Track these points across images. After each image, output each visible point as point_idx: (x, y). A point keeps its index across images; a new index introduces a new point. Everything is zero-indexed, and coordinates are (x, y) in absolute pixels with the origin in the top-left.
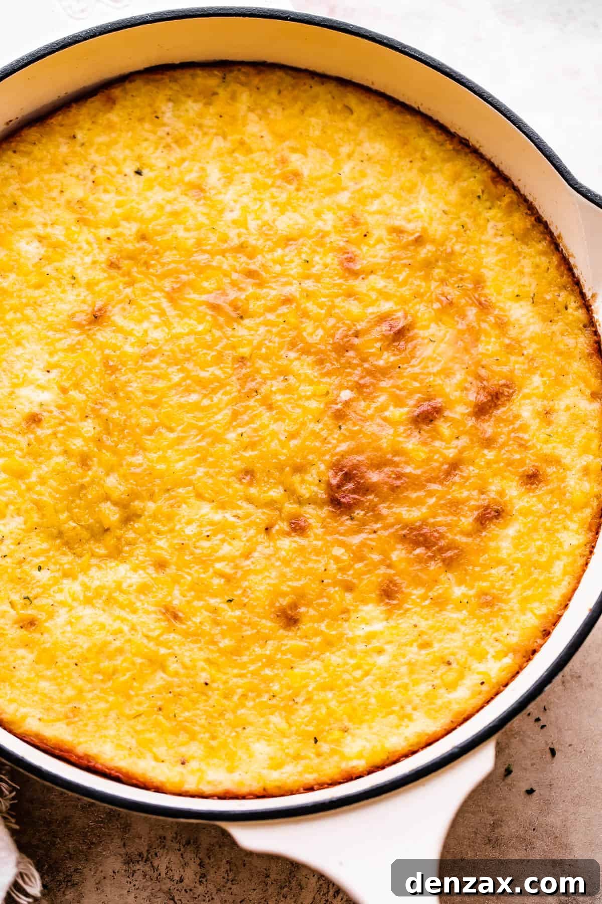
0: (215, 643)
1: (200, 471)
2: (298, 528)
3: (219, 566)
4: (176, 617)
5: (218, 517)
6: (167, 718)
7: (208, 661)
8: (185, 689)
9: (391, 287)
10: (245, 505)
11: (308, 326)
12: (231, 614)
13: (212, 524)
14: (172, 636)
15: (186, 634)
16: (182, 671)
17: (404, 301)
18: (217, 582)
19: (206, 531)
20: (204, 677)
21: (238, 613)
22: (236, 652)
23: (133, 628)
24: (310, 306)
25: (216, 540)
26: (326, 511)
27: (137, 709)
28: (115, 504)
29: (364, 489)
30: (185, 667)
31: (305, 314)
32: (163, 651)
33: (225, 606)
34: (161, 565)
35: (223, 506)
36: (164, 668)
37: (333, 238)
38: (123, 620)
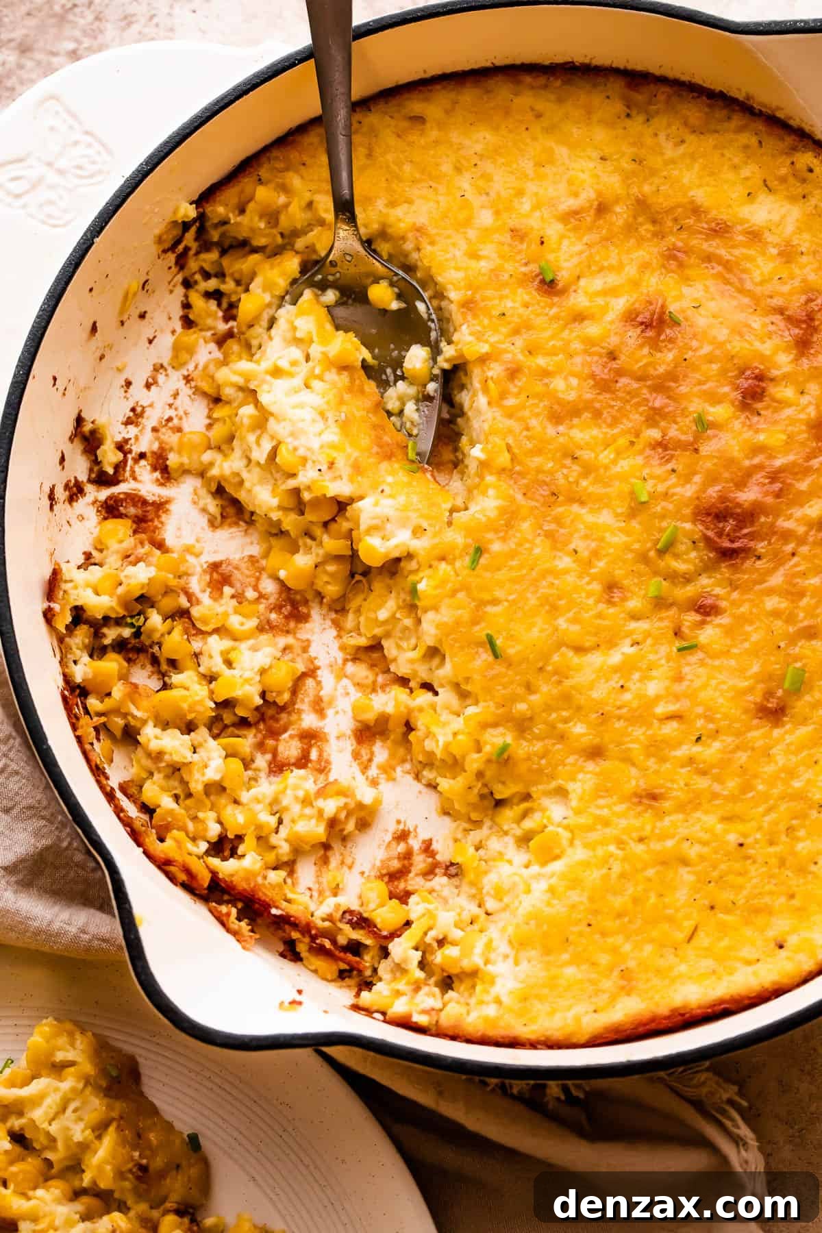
0: (715, 796)
1: (562, 623)
2: (706, 610)
3: (660, 710)
4: (654, 797)
5: (615, 658)
6: (727, 911)
7: (726, 819)
8: (723, 867)
9: (612, 279)
10: (633, 625)
11: (558, 384)
12: (711, 751)
13: (616, 669)
14: (667, 820)
15: (681, 808)
16: (706, 850)
17: (636, 284)
18: (671, 728)
19: (615, 682)
20: (733, 838)
21: (717, 745)
22: (746, 787)
23: (620, 843)
24: (541, 361)
25: (633, 685)
26: (724, 570)
27: (688, 925)
28: (495, 725)
29: (748, 516)
30: (705, 844)
31: (545, 373)
32: (670, 843)
33: (697, 749)
34: (595, 753)
35: (612, 644)
36: (685, 862)
37: (510, 267)
38: (603, 843)
